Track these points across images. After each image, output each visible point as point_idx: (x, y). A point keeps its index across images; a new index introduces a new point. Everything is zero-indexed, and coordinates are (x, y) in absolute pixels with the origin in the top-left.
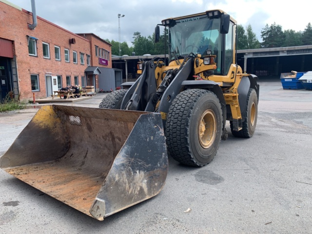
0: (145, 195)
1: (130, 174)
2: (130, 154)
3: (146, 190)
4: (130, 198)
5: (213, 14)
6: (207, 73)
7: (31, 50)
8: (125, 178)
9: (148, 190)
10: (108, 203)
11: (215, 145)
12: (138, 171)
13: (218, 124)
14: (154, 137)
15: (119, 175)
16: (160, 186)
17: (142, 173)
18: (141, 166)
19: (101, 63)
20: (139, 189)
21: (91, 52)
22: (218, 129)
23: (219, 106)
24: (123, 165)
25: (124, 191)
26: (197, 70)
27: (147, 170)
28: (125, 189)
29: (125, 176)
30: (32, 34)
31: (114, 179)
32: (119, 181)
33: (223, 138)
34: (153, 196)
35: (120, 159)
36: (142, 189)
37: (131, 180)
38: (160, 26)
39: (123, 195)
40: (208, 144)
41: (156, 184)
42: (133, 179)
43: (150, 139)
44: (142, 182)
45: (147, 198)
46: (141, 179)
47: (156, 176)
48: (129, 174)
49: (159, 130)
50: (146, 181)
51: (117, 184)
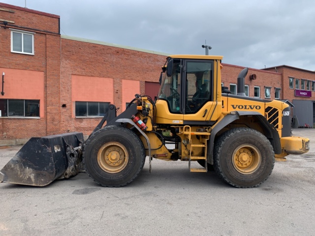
0: (32, 183)
2: (23, 157)
3: (33, 180)
4: (21, 180)
8: (18, 168)
9: (35, 181)
12: (27, 168)
14: (42, 151)
15: (14, 165)
17: (31, 169)
18: (30, 165)
20: (28, 177)
21: (282, 85)
24: (17, 161)
27: (36, 169)
28: (18, 173)
31: (11, 166)
32: (14, 168)
34: (38, 185)
35: (16, 158)
36: (29, 179)
37: (22, 171)
41: (42, 180)
42: (24, 170)
43: (38, 152)
44: (30, 174)
45: (34, 185)
46: (29, 172)
47: (42, 174)
48: (21, 167)
49: (47, 148)
50: (34, 175)
51: (12, 169)
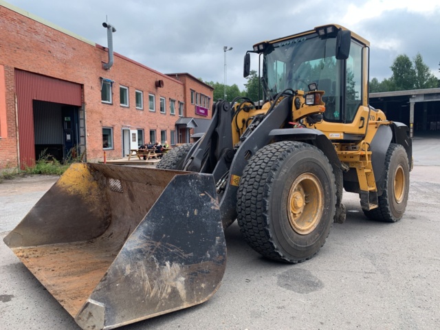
0: (182, 301)
1: (153, 267)
2: (154, 236)
3: (183, 293)
4: (153, 304)
5: (326, 31)
6: (312, 119)
7: (104, 96)
8: (143, 271)
9: (187, 293)
10: (111, 309)
11: (321, 230)
12: (168, 263)
13: (326, 196)
14: (200, 211)
15: (133, 266)
16: (211, 289)
17: (176, 266)
18: (174, 254)
19: (197, 112)
20: (169, 290)
21: (185, 98)
22: (325, 204)
23: (329, 168)
24: (140, 251)
25: (141, 292)
26: (296, 114)
27: (187, 262)
28: (143, 289)
29: (143, 268)
30: (107, 76)
31: (123, 271)
32: (132, 275)
33: (338, 220)
34: (196, 303)
35: (135, 241)
36: (175, 292)
37: (155, 276)
38: (251, 54)
39: (140, 298)
40: (307, 227)
41: (203, 285)
42: (159, 275)
43: (192, 213)
44: (175, 280)
45: (185, 306)
46: (174, 276)
47: (202, 272)
48: (151, 266)
49: (210, 200)
50: (183, 279)
51: (128, 280)
